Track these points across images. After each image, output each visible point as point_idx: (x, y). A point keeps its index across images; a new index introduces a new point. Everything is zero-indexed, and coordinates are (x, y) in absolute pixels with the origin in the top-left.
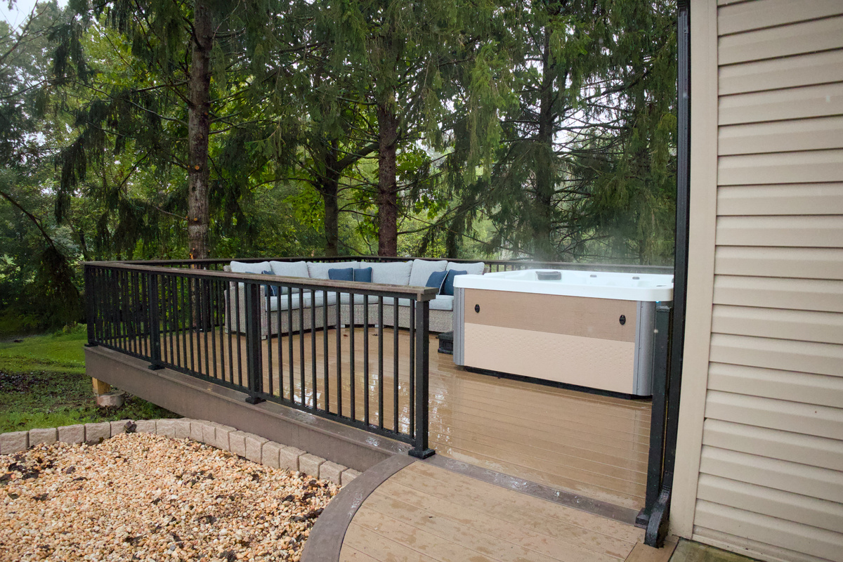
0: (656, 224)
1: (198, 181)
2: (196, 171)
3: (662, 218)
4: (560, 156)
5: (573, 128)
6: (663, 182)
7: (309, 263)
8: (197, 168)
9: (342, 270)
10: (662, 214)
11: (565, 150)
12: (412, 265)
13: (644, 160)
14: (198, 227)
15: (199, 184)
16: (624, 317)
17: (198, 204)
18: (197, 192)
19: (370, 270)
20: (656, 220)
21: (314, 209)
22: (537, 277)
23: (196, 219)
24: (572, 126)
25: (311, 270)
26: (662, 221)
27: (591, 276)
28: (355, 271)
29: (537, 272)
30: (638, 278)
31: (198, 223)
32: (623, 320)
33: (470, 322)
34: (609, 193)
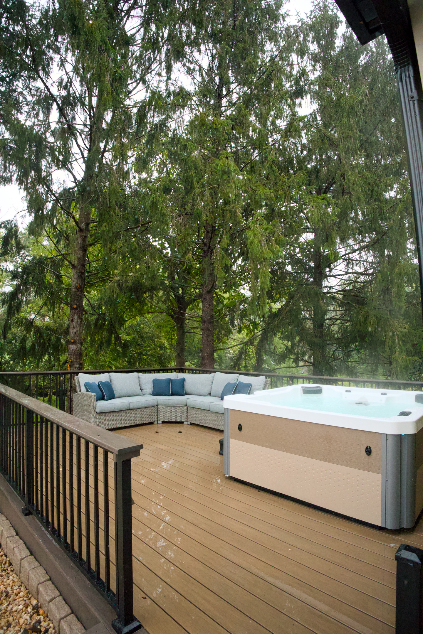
0: (399, 345)
1: (76, 315)
2: (74, 308)
3: (403, 339)
4: (329, 295)
5: (336, 275)
6: (402, 312)
7: (140, 374)
8: (75, 306)
9: (163, 380)
10: (403, 335)
11: (332, 290)
12: (214, 377)
13: (387, 296)
14: (74, 346)
15: (76, 317)
16: (370, 448)
17: (75, 331)
18: (74, 323)
19: (183, 380)
20: (399, 340)
21: (173, 331)
22: (302, 391)
23: (72, 341)
24: (337, 274)
25: (141, 379)
26: (403, 341)
27: (346, 391)
28: (172, 380)
29: (302, 387)
30: (385, 394)
31: (74, 343)
32: (368, 451)
33: (235, 438)
34: (362, 320)
